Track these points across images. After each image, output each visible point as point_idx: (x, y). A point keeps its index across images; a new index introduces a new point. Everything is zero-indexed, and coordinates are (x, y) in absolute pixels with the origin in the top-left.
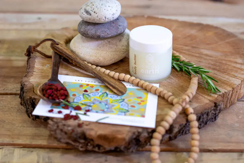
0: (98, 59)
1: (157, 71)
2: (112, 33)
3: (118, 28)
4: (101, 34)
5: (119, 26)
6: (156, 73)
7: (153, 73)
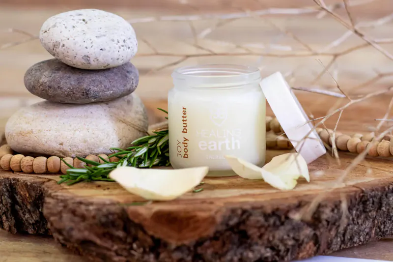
0: (94, 136)
1: (236, 144)
2: (114, 87)
3: (126, 76)
4: (91, 87)
5: (128, 72)
6: (233, 147)
7: (228, 148)
